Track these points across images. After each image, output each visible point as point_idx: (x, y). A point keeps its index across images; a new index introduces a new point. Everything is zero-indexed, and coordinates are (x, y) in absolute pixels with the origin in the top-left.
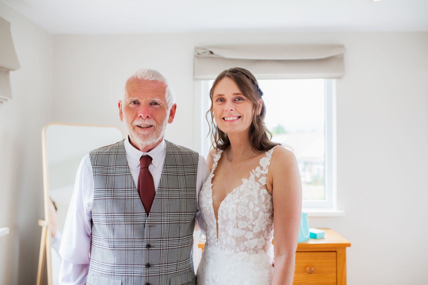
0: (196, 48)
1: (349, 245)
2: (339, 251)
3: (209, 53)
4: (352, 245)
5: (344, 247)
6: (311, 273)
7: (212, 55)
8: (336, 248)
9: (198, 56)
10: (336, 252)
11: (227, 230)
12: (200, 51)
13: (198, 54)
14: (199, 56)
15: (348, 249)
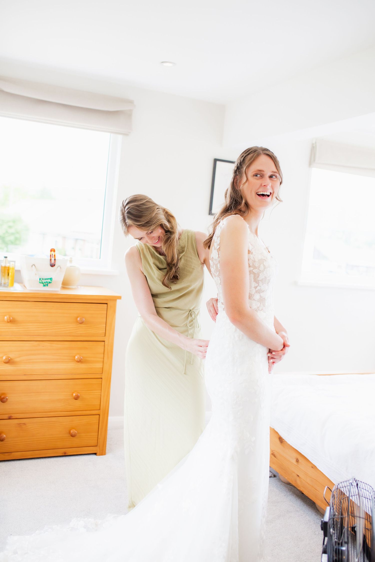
1: (120, 298)
2: (110, 303)
4: (122, 298)
5: (115, 299)
6: (82, 323)
8: (107, 300)
10: (107, 304)
15: (118, 301)
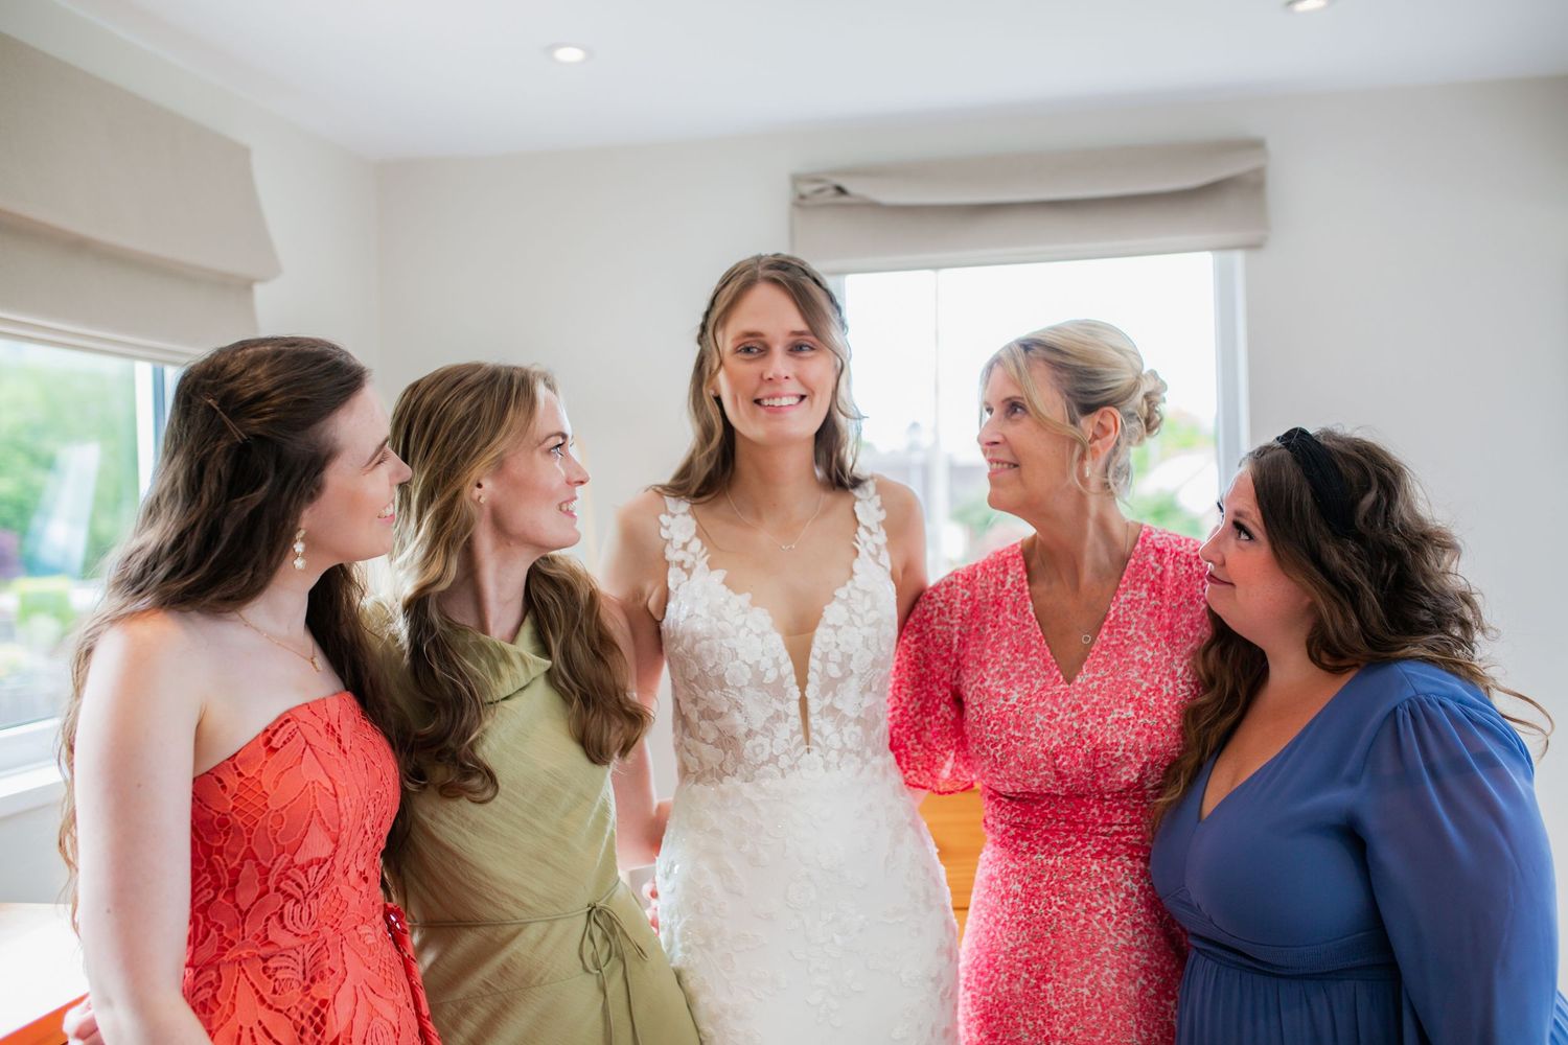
0: (796, 179)
3: (832, 192)
7: (843, 199)
9: (801, 202)
11: (839, 708)
12: (807, 189)
13: (802, 197)
14: (806, 202)
